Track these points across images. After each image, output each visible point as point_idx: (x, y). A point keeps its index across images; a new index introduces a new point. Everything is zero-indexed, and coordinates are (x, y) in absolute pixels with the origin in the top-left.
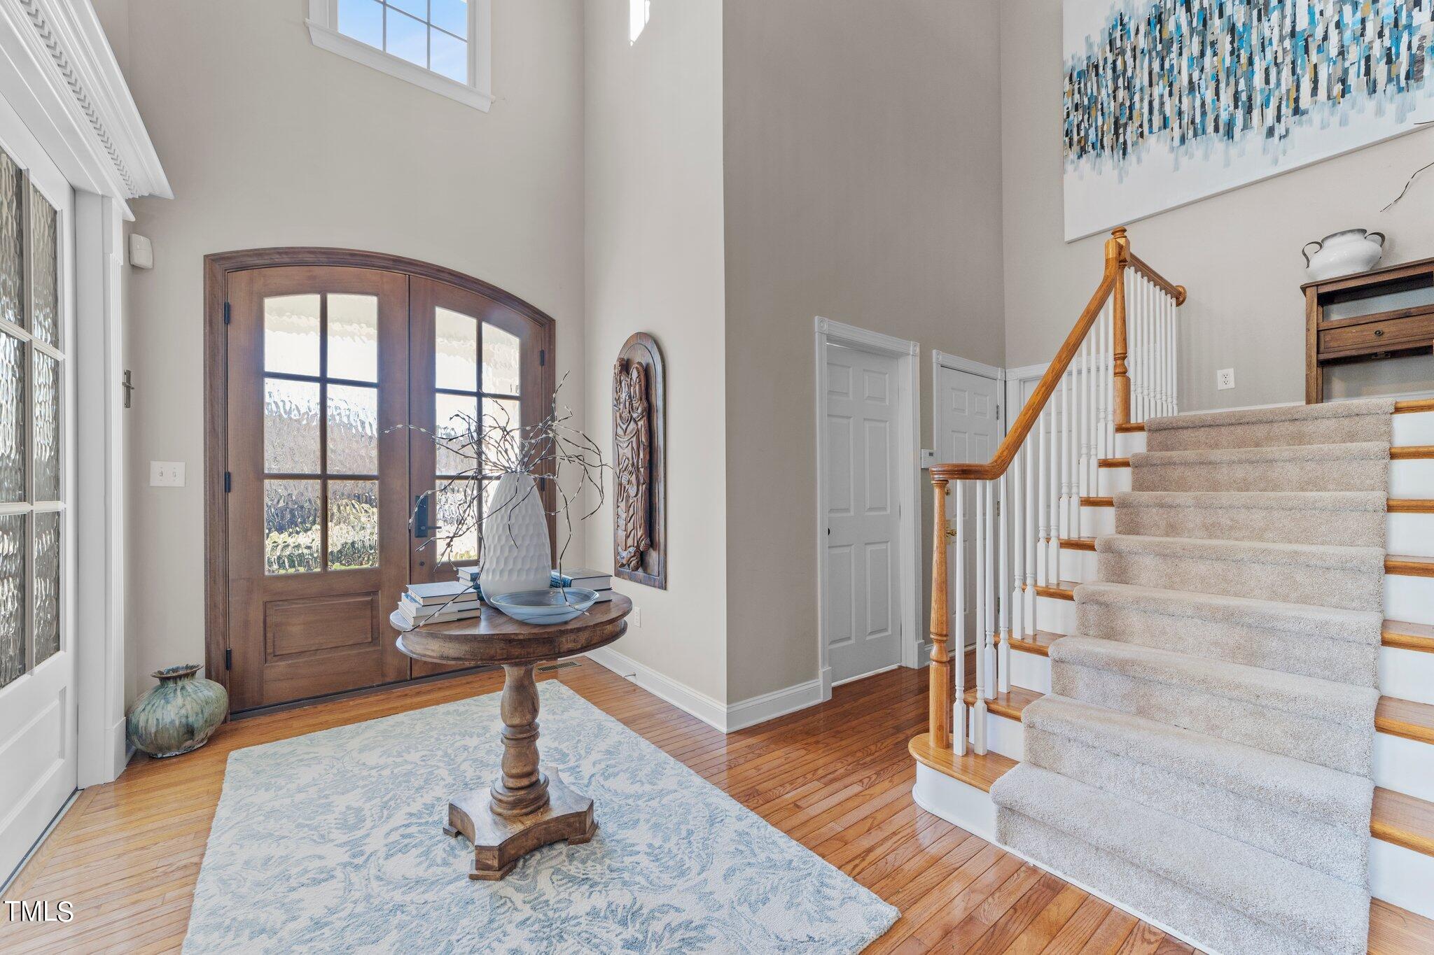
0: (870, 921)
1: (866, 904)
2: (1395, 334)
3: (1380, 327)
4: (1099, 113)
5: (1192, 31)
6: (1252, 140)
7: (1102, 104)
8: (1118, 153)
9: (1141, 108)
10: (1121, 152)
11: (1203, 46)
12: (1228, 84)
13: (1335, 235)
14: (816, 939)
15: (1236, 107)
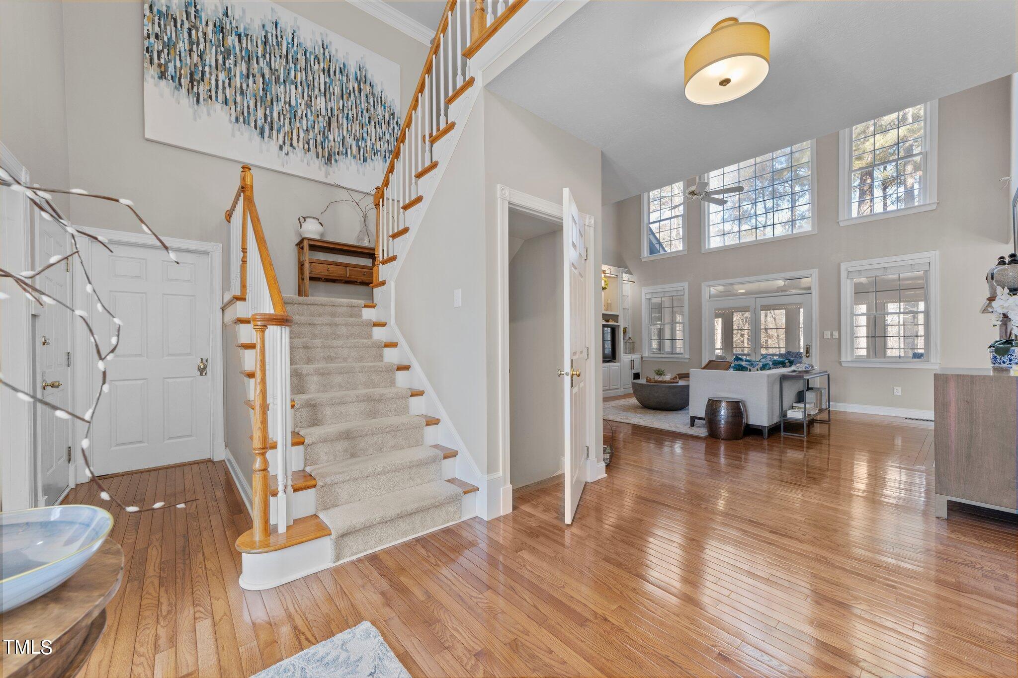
0: (370, 637)
1: (354, 637)
2: (335, 271)
3: (329, 266)
4: (178, 58)
5: (242, 58)
6: (273, 145)
7: (180, 52)
8: (193, 98)
9: (210, 79)
10: (195, 99)
11: (248, 71)
12: (261, 106)
13: (311, 217)
14: (373, 671)
15: (265, 122)
